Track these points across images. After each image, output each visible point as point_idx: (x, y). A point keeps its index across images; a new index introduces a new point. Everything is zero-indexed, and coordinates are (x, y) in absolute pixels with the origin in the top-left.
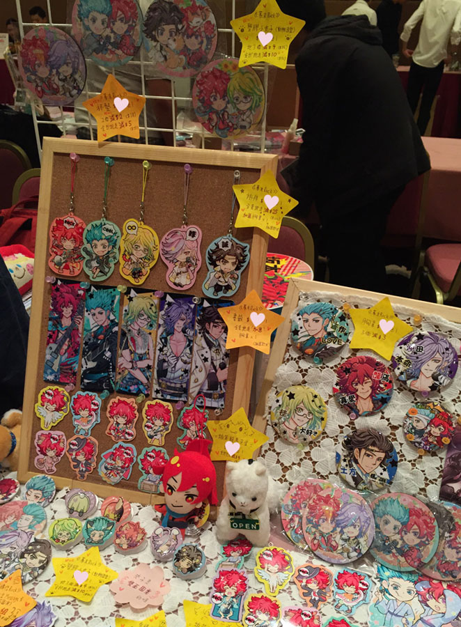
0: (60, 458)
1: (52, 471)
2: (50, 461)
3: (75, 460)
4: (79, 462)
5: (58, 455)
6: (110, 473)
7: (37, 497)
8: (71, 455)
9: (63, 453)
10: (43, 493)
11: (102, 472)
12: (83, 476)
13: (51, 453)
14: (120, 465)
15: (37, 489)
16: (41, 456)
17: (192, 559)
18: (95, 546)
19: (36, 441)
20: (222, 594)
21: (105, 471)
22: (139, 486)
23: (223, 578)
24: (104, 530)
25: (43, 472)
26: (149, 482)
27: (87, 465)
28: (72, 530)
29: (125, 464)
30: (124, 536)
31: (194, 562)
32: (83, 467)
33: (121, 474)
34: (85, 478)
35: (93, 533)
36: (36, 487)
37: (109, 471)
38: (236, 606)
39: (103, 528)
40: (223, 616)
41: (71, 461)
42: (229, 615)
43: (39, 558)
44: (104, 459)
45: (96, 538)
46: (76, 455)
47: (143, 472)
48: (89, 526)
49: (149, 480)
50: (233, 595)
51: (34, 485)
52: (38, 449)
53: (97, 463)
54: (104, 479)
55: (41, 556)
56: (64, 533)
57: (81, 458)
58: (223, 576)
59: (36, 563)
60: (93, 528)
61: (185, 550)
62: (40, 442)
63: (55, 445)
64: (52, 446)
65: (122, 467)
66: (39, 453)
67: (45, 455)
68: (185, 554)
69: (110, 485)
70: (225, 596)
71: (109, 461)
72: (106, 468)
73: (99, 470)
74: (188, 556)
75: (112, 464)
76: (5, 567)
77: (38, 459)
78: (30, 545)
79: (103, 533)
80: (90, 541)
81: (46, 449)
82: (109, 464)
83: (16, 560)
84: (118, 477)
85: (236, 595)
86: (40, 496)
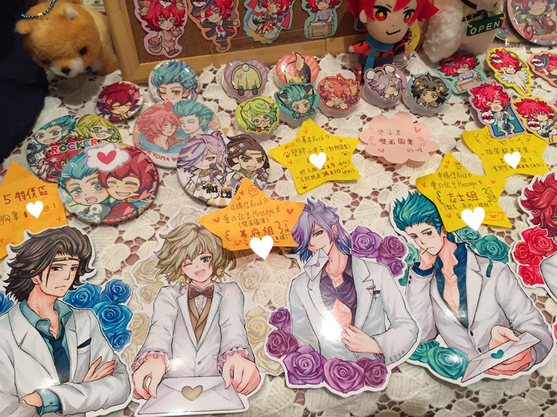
0: (182, 28)
1: (175, 51)
2: (168, 37)
3: (207, 24)
4: (213, 25)
5: (178, 24)
6: (262, 28)
7: (177, 92)
8: (199, 17)
9: (185, 19)
10: (182, 85)
11: (250, 29)
12: (224, 45)
13: (167, 25)
14: (275, 11)
15: (171, 82)
16: (152, 34)
17: (434, 89)
18: (306, 120)
19: (137, 12)
20: (490, 112)
21: (254, 27)
22: (306, 33)
23: (478, 96)
24: (306, 97)
25: (162, 58)
26: (320, 24)
27: (227, 25)
28: (267, 111)
29: (282, 7)
30: (333, 95)
31: (438, 91)
32: (220, 31)
33: (279, 24)
34: (229, 47)
35: (293, 105)
36: (168, 78)
37: (261, 26)
38: (511, 118)
39: (302, 95)
40: (507, 133)
41: (200, 26)
42: (512, 130)
43: (254, 157)
44: (250, 10)
45: (303, 109)
46: (207, 15)
47: (309, 10)
48: (283, 100)
49: (319, 20)
50: (501, 108)
51: (163, 77)
52: (144, 23)
53: (241, 19)
54: (256, 40)
55: (254, 154)
56: (261, 118)
57: (215, 18)
58: (477, 94)
59: (254, 164)
60: (290, 100)
61: (418, 83)
62: (145, 11)
63: (169, 9)
64: (166, 12)
65: (279, 13)
66: (147, 30)
67: (158, 29)
68: (421, 88)
69: (267, 45)
70: (494, 113)
71: (258, 9)
72: (256, 22)
73: (244, 28)
74: (427, 87)
75: (262, 14)
76: (222, 184)
77: (149, 41)
78: (229, 147)
79: (307, 102)
80: (298, 115)
81: (157, 20)
82: (258, 14)
83: (228, 170)
84: (276, 30)
85: (504, 107)
86: (181, 89)
